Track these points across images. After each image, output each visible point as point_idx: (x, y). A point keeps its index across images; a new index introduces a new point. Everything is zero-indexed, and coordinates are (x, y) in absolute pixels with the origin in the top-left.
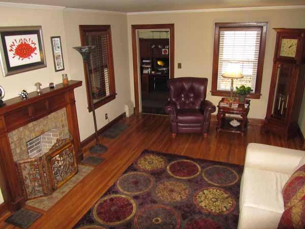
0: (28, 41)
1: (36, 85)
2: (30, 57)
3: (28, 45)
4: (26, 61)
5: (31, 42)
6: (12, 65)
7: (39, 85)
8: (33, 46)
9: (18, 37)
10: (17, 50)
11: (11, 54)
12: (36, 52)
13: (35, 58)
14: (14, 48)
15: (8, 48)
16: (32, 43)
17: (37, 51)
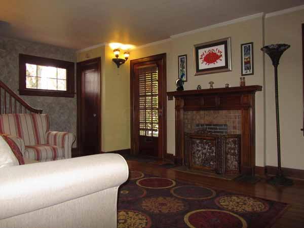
0: (215, 50)
1: (210, 83)
2: (216, 63)
3: (215, 54)
4: (212, 66)
5: (217, 51)
6: (200, 68)
7: (211, 83)
8: (219, 54)
9: (207, 49)
10: (205, 58)
11: (200, 61)
12: (221, 58)
13: (221, 63)
14: (204, 56)
15: (200, 57)
16: (219, 52)
17: (223, 58)
